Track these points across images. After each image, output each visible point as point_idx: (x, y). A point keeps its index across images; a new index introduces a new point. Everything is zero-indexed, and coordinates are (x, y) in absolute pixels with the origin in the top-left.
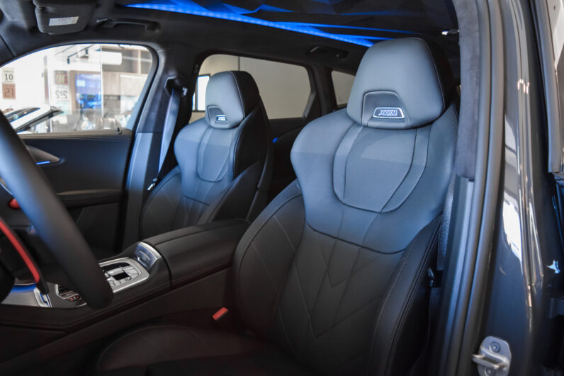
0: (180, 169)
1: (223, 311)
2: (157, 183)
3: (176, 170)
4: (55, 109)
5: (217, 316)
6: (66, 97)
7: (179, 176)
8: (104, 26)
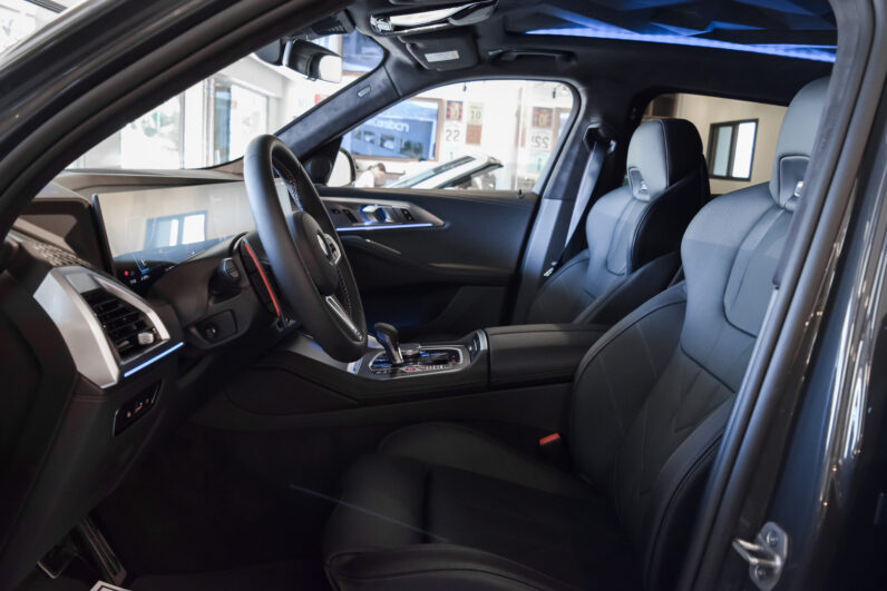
0: (589, 253)
1: (554, 437)
2: (556, 268)
3: (585, 254)
4: (493, 161)
5: (545, 441)
6: (547, 147)
7: (586, 261)
8: (503, 58)
